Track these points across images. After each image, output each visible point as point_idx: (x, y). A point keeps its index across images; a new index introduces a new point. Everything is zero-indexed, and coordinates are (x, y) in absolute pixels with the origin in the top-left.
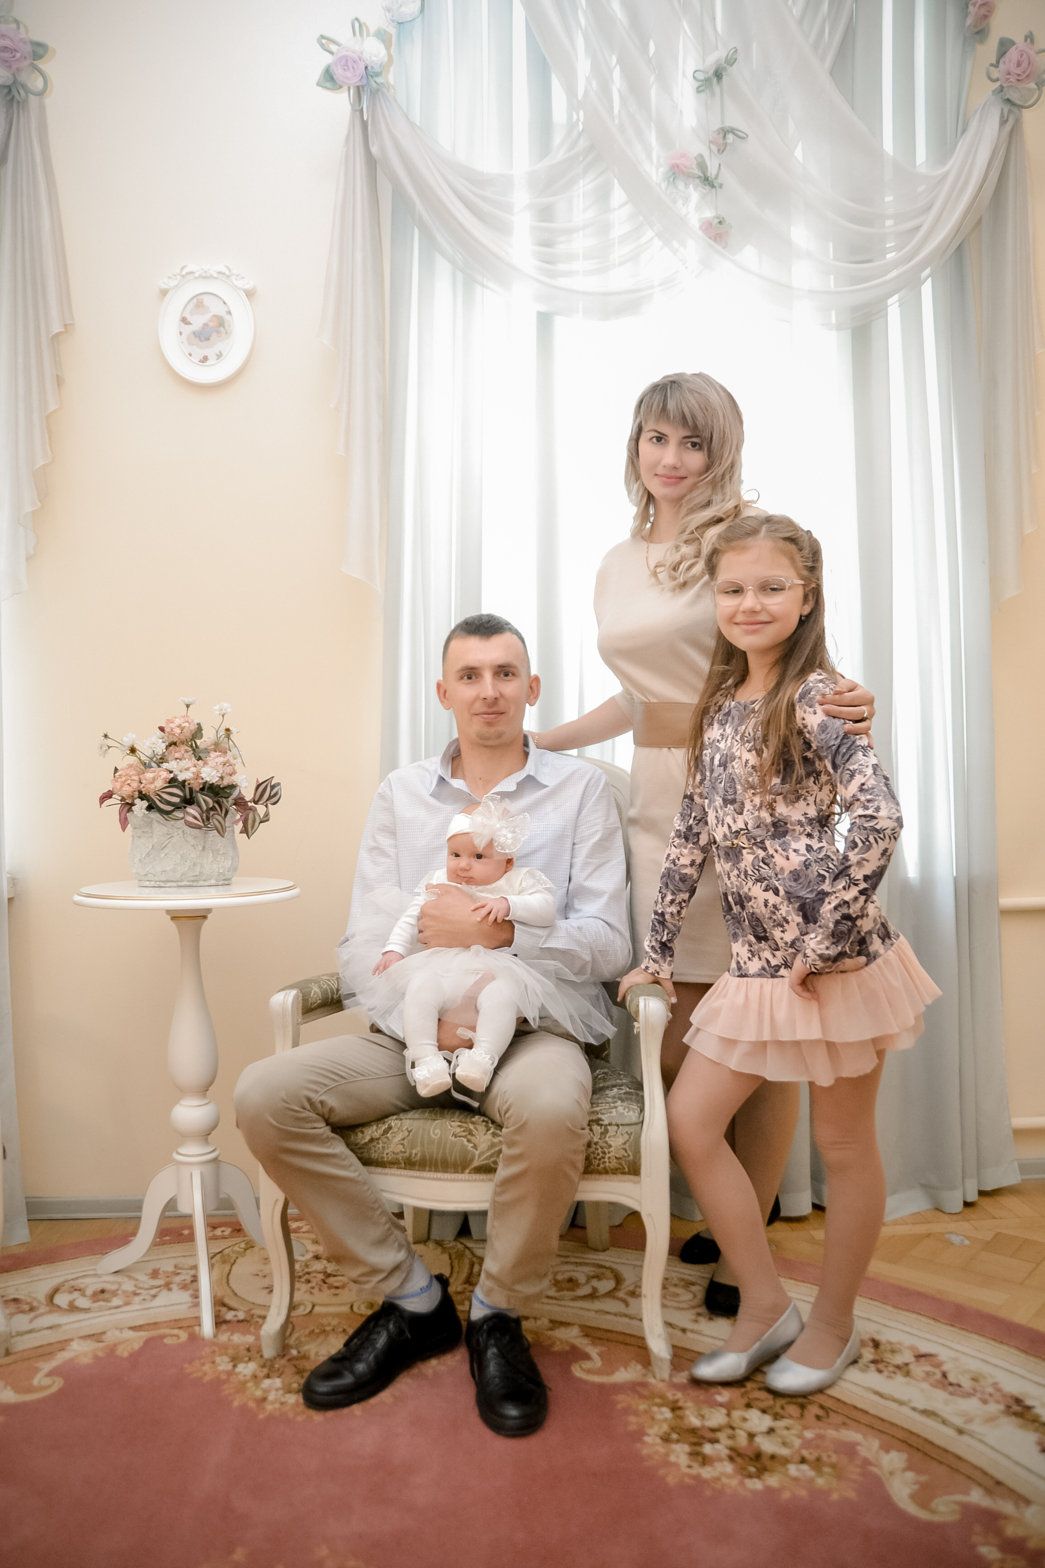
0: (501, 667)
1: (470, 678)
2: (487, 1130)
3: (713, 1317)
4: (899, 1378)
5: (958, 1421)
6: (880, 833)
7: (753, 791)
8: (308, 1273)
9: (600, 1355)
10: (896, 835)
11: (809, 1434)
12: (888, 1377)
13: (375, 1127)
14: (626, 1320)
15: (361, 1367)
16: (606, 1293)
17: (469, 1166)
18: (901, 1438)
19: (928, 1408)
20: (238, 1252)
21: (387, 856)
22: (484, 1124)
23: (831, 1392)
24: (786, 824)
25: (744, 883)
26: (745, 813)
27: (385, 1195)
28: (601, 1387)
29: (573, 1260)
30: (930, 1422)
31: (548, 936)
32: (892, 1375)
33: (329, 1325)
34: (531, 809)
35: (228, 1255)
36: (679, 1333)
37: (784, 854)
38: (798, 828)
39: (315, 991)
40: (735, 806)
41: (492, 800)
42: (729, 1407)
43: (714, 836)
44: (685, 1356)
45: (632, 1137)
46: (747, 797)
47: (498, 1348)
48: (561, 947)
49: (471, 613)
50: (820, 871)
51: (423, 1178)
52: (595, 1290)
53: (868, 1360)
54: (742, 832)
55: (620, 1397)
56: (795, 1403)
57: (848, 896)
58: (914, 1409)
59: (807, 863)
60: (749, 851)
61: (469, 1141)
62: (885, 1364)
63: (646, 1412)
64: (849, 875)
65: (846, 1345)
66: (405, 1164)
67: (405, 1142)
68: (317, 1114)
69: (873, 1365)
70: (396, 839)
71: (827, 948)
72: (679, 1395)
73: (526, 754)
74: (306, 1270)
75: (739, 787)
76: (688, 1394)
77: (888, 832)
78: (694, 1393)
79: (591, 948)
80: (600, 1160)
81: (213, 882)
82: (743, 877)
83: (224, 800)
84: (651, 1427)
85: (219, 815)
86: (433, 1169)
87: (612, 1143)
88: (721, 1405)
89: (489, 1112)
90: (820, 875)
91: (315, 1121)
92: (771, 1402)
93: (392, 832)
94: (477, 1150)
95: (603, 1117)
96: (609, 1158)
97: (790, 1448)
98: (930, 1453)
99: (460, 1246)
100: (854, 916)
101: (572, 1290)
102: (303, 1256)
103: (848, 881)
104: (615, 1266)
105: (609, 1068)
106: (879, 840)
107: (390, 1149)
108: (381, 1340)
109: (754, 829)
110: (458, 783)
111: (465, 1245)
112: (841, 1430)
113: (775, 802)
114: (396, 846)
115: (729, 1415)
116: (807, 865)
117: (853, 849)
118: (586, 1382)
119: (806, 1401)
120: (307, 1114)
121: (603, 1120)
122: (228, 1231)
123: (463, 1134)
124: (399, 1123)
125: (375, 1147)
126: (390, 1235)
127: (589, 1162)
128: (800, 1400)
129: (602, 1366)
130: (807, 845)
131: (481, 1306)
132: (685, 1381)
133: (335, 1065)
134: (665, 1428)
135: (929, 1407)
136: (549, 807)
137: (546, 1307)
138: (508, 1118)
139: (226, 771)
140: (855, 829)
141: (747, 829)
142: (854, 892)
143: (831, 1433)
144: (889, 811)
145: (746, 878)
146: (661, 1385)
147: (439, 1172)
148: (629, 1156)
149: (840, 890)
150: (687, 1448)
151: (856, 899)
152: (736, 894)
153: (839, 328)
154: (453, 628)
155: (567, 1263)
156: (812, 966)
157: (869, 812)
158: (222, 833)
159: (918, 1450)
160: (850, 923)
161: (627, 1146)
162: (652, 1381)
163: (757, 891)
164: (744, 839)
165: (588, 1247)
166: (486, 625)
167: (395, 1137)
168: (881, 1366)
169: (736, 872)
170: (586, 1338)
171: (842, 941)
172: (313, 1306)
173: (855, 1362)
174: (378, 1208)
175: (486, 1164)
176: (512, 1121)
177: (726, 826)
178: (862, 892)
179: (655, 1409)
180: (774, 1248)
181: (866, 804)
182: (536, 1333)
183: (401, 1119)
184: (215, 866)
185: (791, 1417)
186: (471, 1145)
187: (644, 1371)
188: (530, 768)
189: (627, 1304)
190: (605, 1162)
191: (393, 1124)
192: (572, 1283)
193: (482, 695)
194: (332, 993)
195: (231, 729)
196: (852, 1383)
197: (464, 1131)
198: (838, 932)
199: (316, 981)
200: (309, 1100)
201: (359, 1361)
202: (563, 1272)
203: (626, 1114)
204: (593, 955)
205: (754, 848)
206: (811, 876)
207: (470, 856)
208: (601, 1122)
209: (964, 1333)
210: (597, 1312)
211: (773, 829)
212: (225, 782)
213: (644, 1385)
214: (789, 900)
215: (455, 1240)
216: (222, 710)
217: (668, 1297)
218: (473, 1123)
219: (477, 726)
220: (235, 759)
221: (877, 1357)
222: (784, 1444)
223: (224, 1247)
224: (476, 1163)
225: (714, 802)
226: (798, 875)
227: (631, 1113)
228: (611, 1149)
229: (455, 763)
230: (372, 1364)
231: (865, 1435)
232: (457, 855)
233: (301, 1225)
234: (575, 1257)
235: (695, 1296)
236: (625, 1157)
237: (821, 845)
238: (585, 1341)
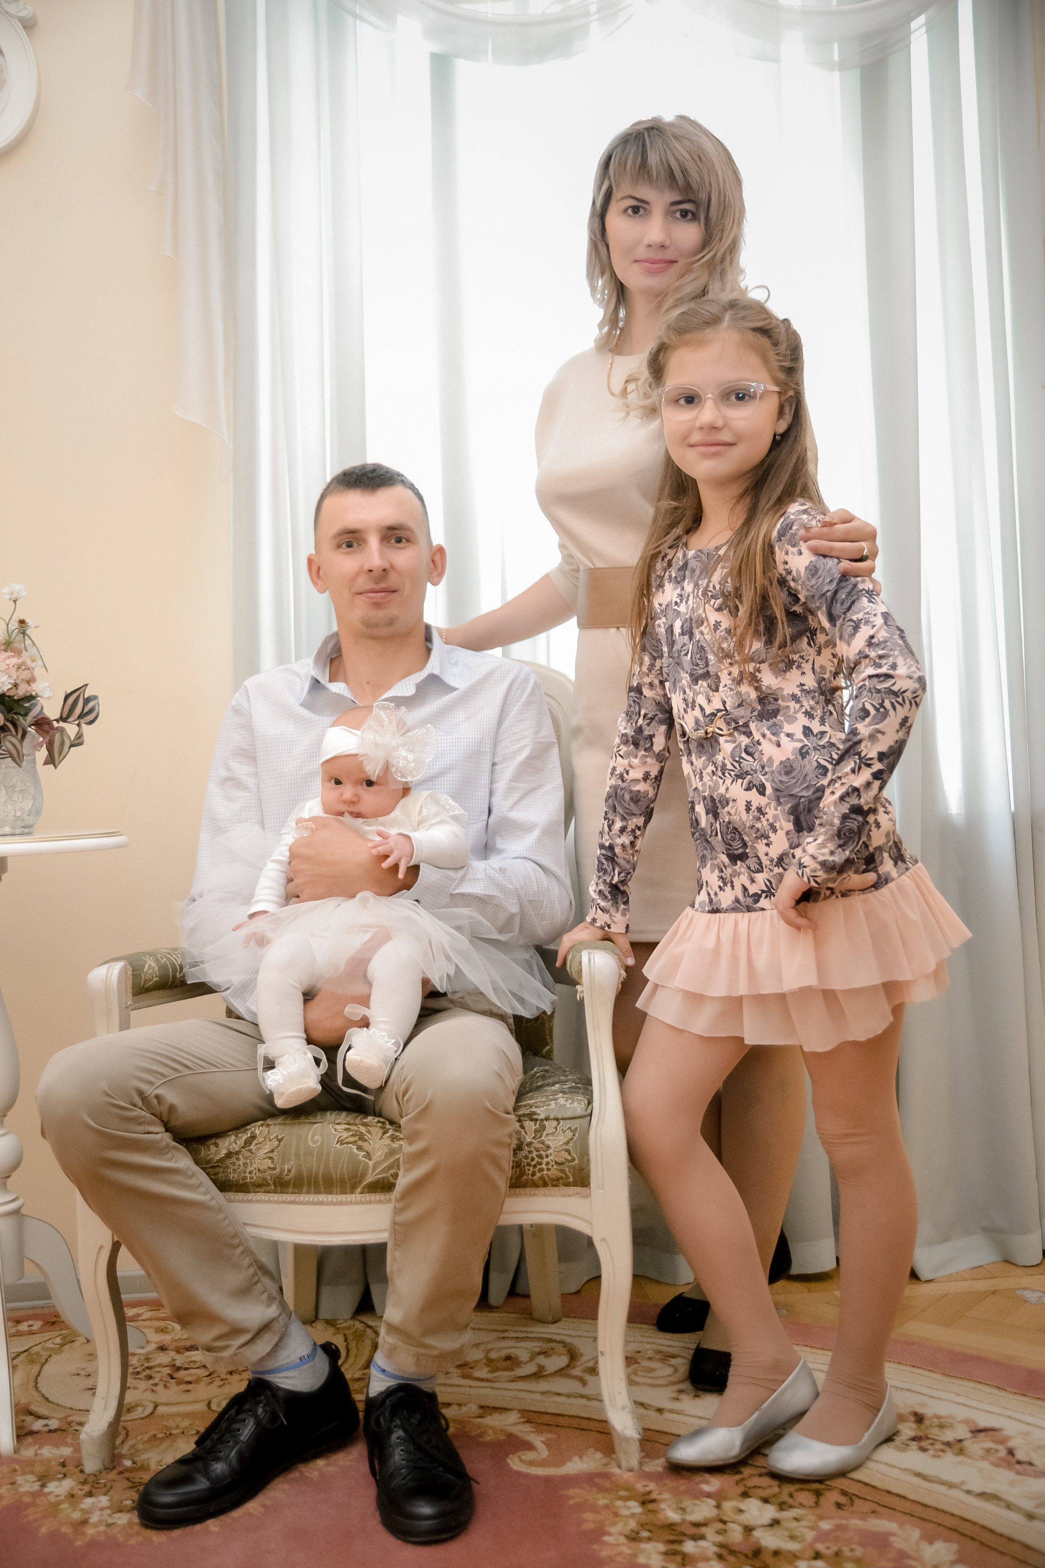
0: (391, 528)
1: (350, 545)
2: (384, 1133)
3: (699, 1393)
4: (950, 1457)
5: (1028, 1505)
6: (899, 697)
7: (729, 661)
8: (149, 1368)
9: (547, 1443)
10: (917, 700)
11: (825, 1525)
12: (934, 1456)
13: (233, 1137)
14: (583, 1401)
15: (219, 1468)
16: (556, 1372)
17: (360, 1182)
18: (949, 1525)
19: (987, 1490)
20: (51, 1349)
21: (245, 788)
22: (380, 1125)
23: (856, 1475)
24: (776, 700)
25: (721, 781)
26: (721, 689)
27: (250, 1230)
28: (548, 1480)
29: (512, 1335)
30: (989, 1507)
31: (462, 879)
32: (941, 1454)
33: (178, 1427)
34: (435, 719)
35: (38, 1354)
36: (654, 1414)
37: (774, 739)
38: (792, 704)
39: (150, 965)
40: (709, 681)
41: (384, 708)
42: (719, 1498)
43: (682, 726)
44: (661, 1441)
45: (577, 1135)
46: (723, 667)
47: (406, 1431)
48: (479, 892)
49: (352, 462)
50: (820, 761)
51: (299, 1203)
52: (541, 1368)
53: (908, 1437)
54: (719, 714)
55: (572, 1492)
56: (809, 1490)
57: (858, 781)
58: (968, 1492)
59: (803, 751)
60: (729, 738)
61: (359, 1148)
62: (931, 1441)
63: (606, 1507)
64: (859, 754)
65: (876, 1415)
66: (275, 1185)
67: (274, 1155)
68: (152, 1114)
69: (915, 1443)
70: (256, 768)
71: (832, 853)
72: (652, 1486)
73: (429, 651)
74: (146, 1365)
75: (711, 657)
76: (665, 1484)
77: (908, 695)
78: (672, 1482)
79: (519, 897)
80: (535, 1166)
81: (7, 830)
82: (720, 773)
83: (21, 718)
84: (614, 1524)
85: (13, 736)
86: (313, 1190)
87: (550, 1143)
88: (709, 1495)
89: (386, 1111)
90: (820, 766)
91: (149, 1124)
92: (776, 1490)
93: (250, 755)
94: (370, 1160)
95: (538, 1111)
96: (547, 1164)
97: (800, 1542)
98: (987, 1543)
99: (358, 1325)
100: (866, 808)
101: (511, 1369)
102: (143, 1348)
103: (858, 761)
104: (568, 1340)
105: (551, 1066)
106: (896, 704)
107: (255, 1166)
108: (247, 1430)
109: (735, 708)
110: (338, 688)
111: (365, 1323)
112: (870, 1520)
113: (759, 672)
114: (256, 775)
115: (718, 1507)
116: (803, 753)
117: (863, 719)
118: (527, 1476)
119: (823, 1486)
120: (137, 1112)
121: (539, 1114)
122: (37, 1325)
123: (352, 1139)
124: (265, 1130)
125: (234, 1164)
126: (256, 1283)
127: (520, 1170)
128: (815, 1486)
129: (548, 1456)
130: (804, 727)
131: (382, 1376)
132: (660, 1469)
133: (176, 1051)
134: (633, 1524)
135: (990, 1488)
136: (460, 715)
137: (474, 1391)
138: (408, 1101)
139: (21, 677)
140: (865, 693)
141: (726, 710)
142: (866, 775)
143: (856, 1523)
144: (909, 668)
145: (723, 774)
146: (628, 1475)
147: (320, 1193)
148: (573, 1160)
149: (847, 774)
150: (661, 1547)
151: (868, 785)
152: (709, 799)
153: (843, 66)
154: (329, 480)
155: (503, 1338)
156: (811, 879)
157: (884, 670)
158: (18, 760)
159: (973, 1539)
160: (860, 819)
161: (570, 1146)
162: (617, 1471)
163: (736, 791)
164: (720, 723)
165: (532, 1319)
166: (370, 475)
167: (260, 1149)
168: (924, 1444)
169: (711, 768)
170: (528, 1425)
171: (850, 843)
172: (156, 1407)
173: (889, 1440)
174: (238, 1246)
175: (383, 1178)
176: (412, 1104)
177: (697, 708)
178: (877, 775)
179: (619, 1503)
180: (784, 1312)
181: (877, 661)
182: (461, 1422)
183: (268, 1125)
184: (10, 807)
185: (801, 1505)
186: (363, 1153)
187: (605, 1460)
188: (433, 666)
189: (584, 1383)
190: (541, 1170)
191: (257, 1132)
192: (511, 1361)
193: (367, 567)
194: (175, 970)
195: (27, 620)
196: (886, 1464)
197: (352, 1135)
198: (845, 830)
199: (151, 954)
200: (140, 1093)
201: (218, 1459)
202: (499, 1349)
203: (568, 1105)
204: (521, 906)
205: (736, 734)
206: (808, 767)
207: (358, 783)
208: (535, 1117)
209: (1039, 1403)
210: (543, 1393)
211: (759, 708)
212: (21, 692)
213: (606, 1476)
214: (778, 800)
215: (352, 1318)
216: (13, 593)
217: (640, 1373)
218: (365, 1125)
219: (361, 609)
220: (33, 661)
221: (920, 1434)
222: (792, 1537)
223: (32, 1344)
224: (370, 1178)
225: (680, 681)
226: (792, 767)
227: (576, 1104)
228: (551, 1151)
229: (335, 664)
230: (234, 1462)
231: (901, 1525)
232: (338, 782)
233: (140, 1312)
234: (516, 1331)
235: (676, 1371)
236: (569, 1161)
237: (823, 729)
238: (527, 1428)
